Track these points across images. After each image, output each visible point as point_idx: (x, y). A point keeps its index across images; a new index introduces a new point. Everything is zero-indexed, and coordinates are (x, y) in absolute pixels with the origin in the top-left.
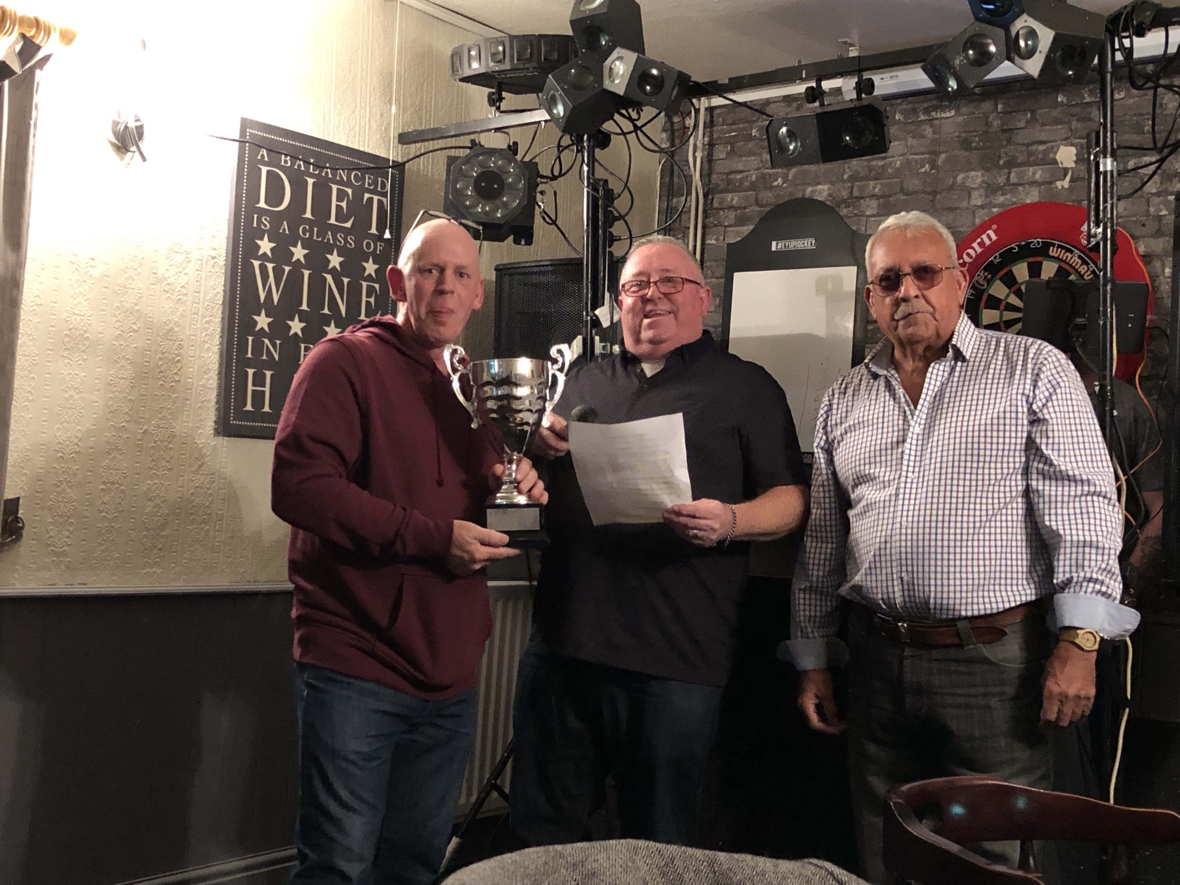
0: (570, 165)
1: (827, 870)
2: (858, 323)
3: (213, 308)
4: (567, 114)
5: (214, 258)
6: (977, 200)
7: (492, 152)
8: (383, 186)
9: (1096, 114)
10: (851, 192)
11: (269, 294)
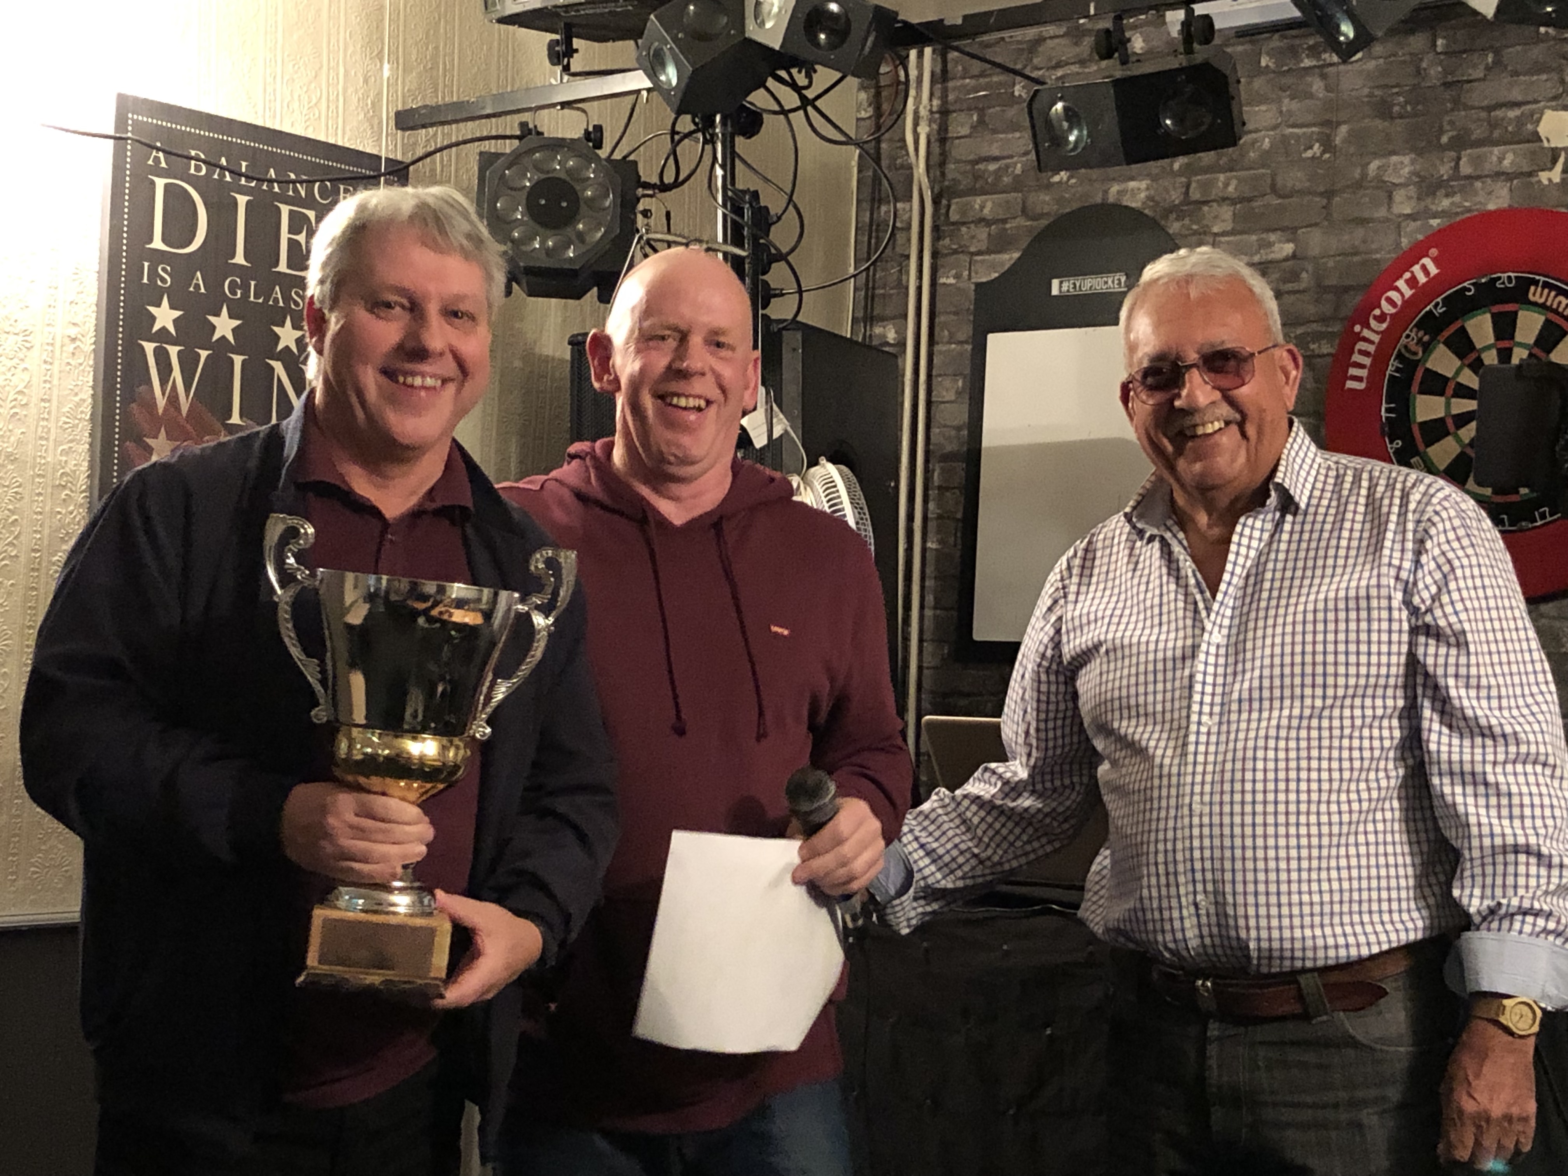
0: (693, 166)
3: (76, 426)
4: (685, 81)
5: (74, 340)
6: (1403, 205)
7: (559, 144)
10: (1187, 193)
11: (173, 400)
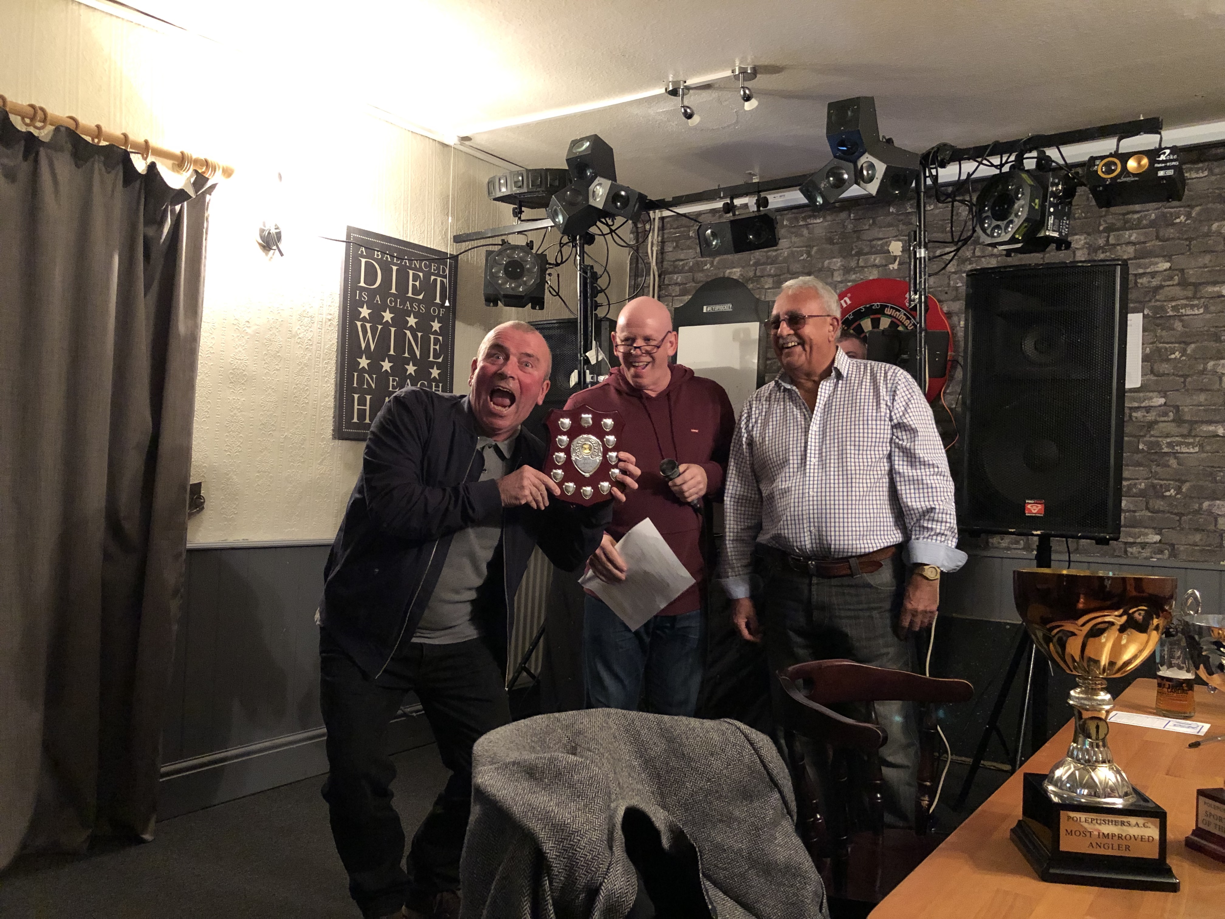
0: (568, 256)
1: (736, 726)
2: (761, 361)
3: (330, 354)
4: (565, 222)
5: (330, 320)
6: (838, 277)
7: (516, 247)
8: (444, 271)
9: (915, 220)
10: (755, 273)
11: (368, 344)
